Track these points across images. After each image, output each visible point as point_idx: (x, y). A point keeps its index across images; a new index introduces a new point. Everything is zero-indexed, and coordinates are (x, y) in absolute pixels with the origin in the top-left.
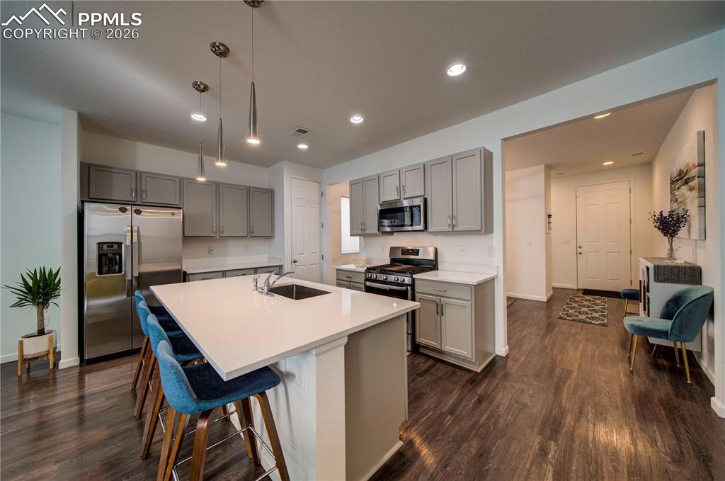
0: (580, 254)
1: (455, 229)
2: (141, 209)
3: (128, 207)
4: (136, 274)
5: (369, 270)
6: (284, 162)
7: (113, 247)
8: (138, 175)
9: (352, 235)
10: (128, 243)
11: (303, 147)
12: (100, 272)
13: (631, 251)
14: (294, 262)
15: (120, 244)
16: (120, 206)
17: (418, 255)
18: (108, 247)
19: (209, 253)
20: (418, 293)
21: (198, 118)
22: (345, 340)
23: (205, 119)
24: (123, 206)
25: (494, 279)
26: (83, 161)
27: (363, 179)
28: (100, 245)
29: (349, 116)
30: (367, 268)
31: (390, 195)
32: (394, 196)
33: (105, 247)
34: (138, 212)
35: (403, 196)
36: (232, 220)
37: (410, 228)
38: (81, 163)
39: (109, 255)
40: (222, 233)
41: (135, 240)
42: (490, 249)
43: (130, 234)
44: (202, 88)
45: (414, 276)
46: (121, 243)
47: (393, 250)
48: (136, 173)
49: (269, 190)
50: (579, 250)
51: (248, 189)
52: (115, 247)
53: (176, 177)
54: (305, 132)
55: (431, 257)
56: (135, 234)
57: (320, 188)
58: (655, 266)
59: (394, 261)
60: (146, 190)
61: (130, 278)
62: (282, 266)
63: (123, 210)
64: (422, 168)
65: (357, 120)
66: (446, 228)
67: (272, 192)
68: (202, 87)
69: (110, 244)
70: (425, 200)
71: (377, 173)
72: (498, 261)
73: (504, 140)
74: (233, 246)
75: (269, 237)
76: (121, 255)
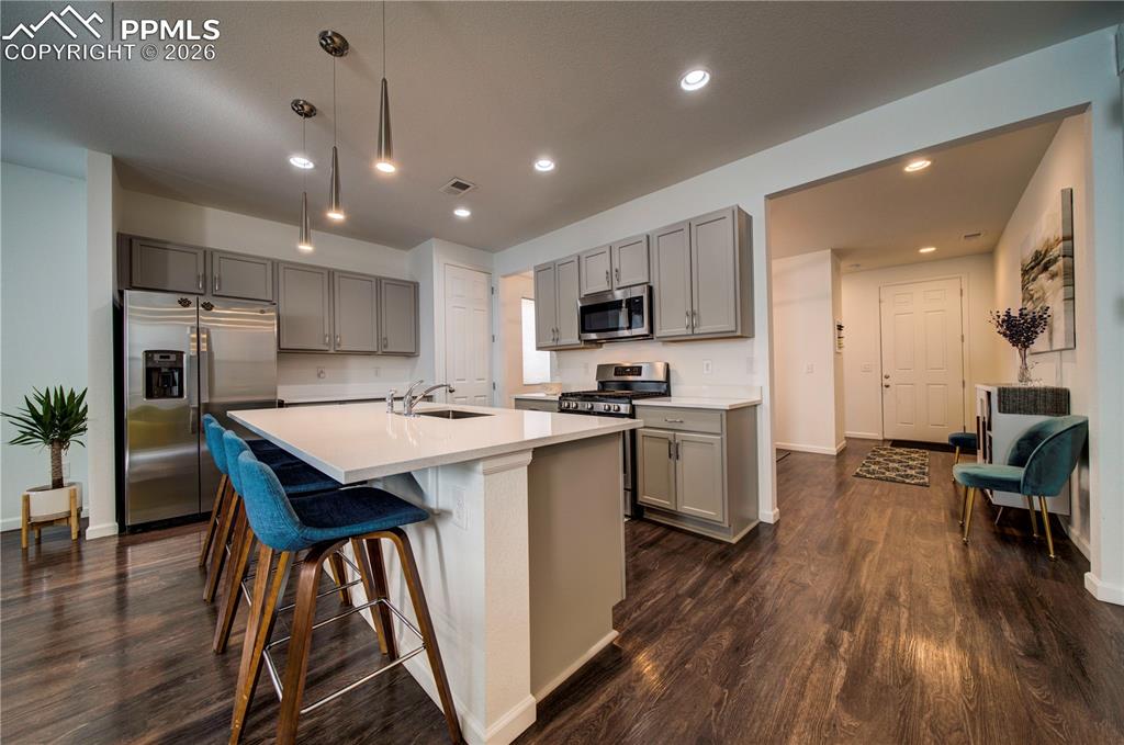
0: (887, 386)
1: (696, 331)
2: (213, 301)
3: (192, 299)
4: (205, 400)
5: (565, 396)
6: (433, 239)
7: (168, 357)
8: (208, 255)
9: (539, 348)
10: (193, 351)
11: (462, 213)
12: (149, 394)
13: (964, 383)
14: (450, 391)
15: (180, 354)
16: (179, 297)
17: (640, 374)
18: (161, 357)
19: (319, 376)
21: (301, 162)
22: (528, 457)
23: (311, 166)
24: (184, 297)
25: (756, 406)
26: (122, 232)
27: (554, 263)
28: (149, 354)
29: (533, 158)
30: (563, 394)
31: (596, 284)
32: (603, 287)
33: (157, 357)
34: (208, 307)
35: (616, 285)
36: (353, 327)
37: (626, 333)
38: (118, 234)
39: (164, 370)
40: (339, 344)
41: (204, 345)
42: (750, 361)
43: (196, 344)
44: (306, 111)
45: (634, 402)
46: (182, 353)
47: (602, 369)
48: (205, 252)
49: (412, 283)
50: (886, 382)
51: (379, 280)
52: (174, 358)
53: (268, 259)
54: (465, 187)
55: (661, 377)
57: (490, 281)
58: (999, 390)
59: (603, 385)
60: (219, 278)
61: (196, 405)
63: (184, 303)
64: (645, 241)
65: (545, 165)
66: (682, 330)
67: (415, 286)
68: (306, 107)
69: (165, 354)
70: (650, 289)
71: (575, 252)
72: (761, 378)
73: (769, 197)
74: (357, 369)
75: (411, 354)
76: (181, 371)
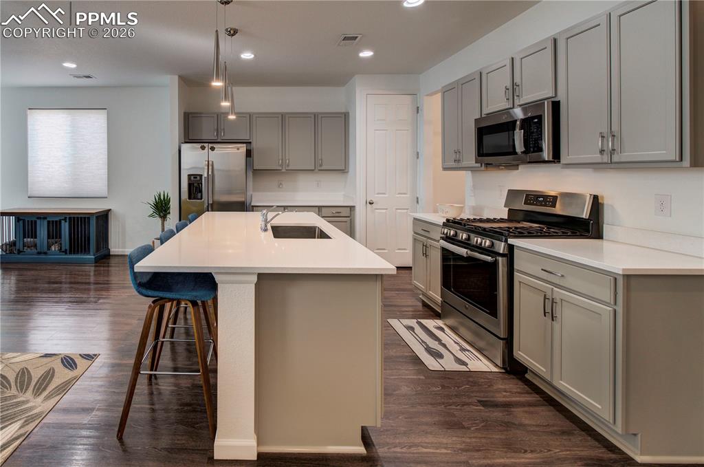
1: (616, 158)
2: (215, 146)
3: (206, 145)
4: (211, 202)
5: (449, 223)
7: (196, 178)
9: (444, 168)
10: (206, 175)
11: (366, 54)
12: (190, 198)
14: (370, 203)
15: (201, 176)
16: (200, 145)
17: (554, 206)
18: (194, 178)
20: (519, 271)
22: (254, 278)
24: (203, 144)
27: (458, 82)
28: (189, 176)
30: (448, 220)
31: (496, 102)
32: (503, 104)
33: (192, 177)
34: (213, 149)
35: (517, 102)
39: (195, 185)
40: (288, 166)
41: (210, 173)
43: (207, 167)
44: (232, 33)
45: (511, 241)
48: (219, 115)
51: (316, 115)
52: (198, 178)
53: (247, 113)
56: (210, 167)
60: (224, 129)
61: (207, 205)
62: (354, 207)
63: (203, 148)
64: (551, 46)
66: (597, 157)
67: (345, 116)
68: (232, 31)
69: (195, 176)
70: (556, 106)
71: (477, 69)
74: (303, 181)
75: (344, 171)
76: (202, 184)
